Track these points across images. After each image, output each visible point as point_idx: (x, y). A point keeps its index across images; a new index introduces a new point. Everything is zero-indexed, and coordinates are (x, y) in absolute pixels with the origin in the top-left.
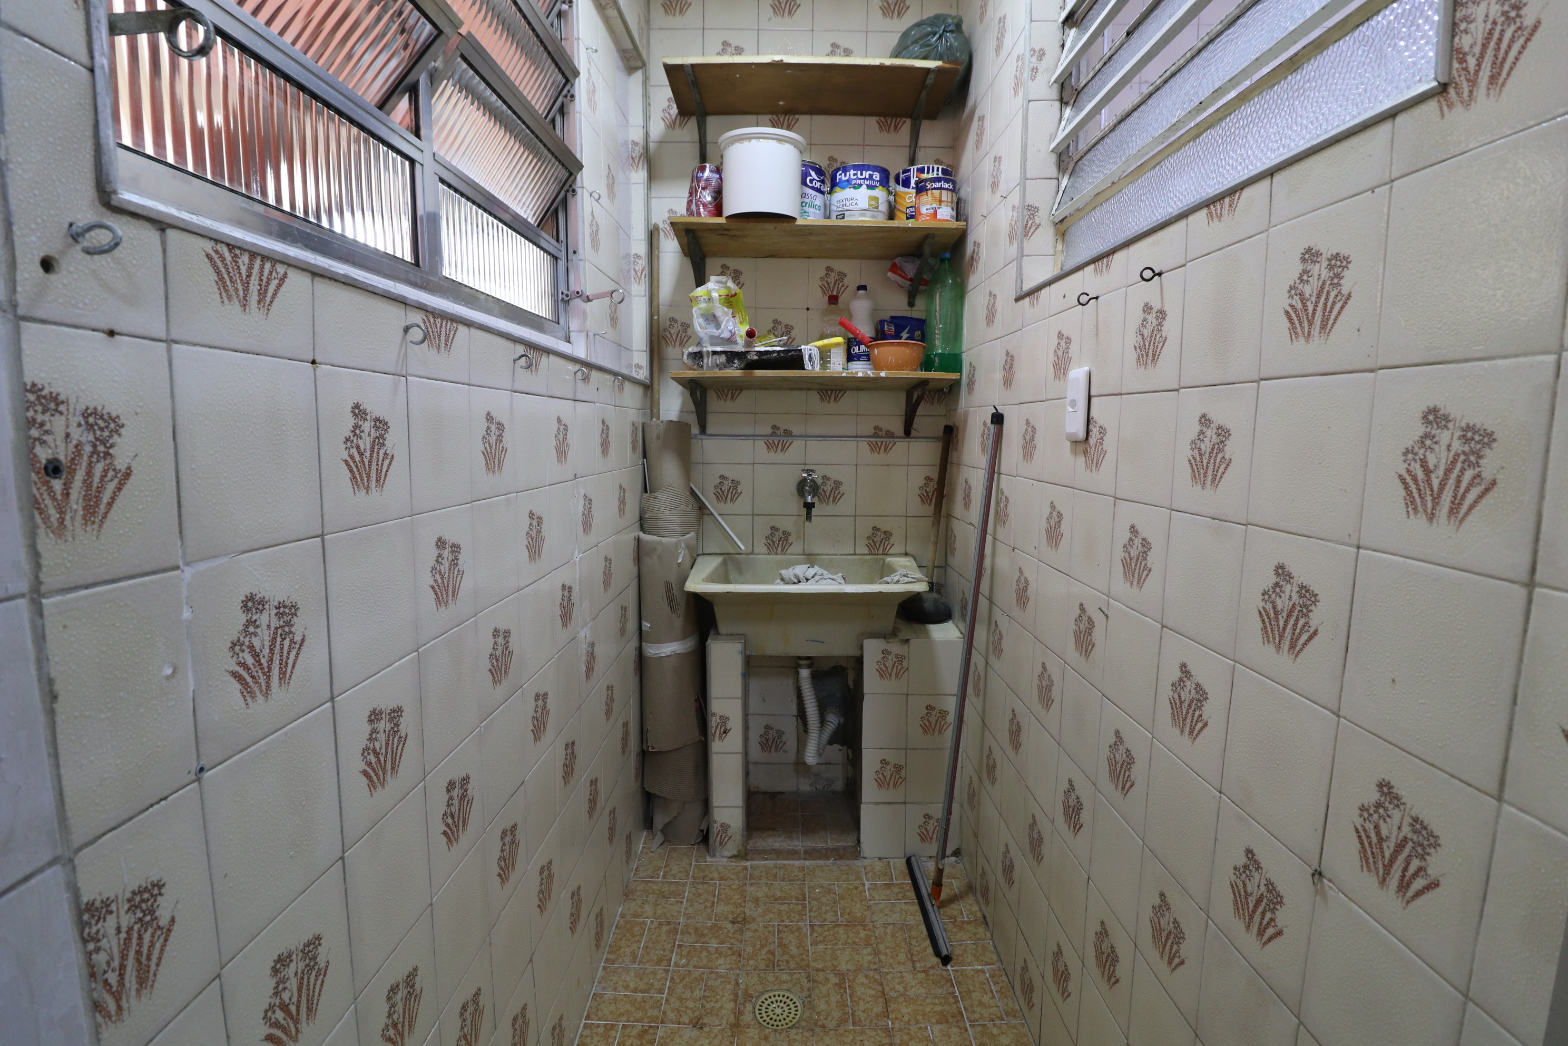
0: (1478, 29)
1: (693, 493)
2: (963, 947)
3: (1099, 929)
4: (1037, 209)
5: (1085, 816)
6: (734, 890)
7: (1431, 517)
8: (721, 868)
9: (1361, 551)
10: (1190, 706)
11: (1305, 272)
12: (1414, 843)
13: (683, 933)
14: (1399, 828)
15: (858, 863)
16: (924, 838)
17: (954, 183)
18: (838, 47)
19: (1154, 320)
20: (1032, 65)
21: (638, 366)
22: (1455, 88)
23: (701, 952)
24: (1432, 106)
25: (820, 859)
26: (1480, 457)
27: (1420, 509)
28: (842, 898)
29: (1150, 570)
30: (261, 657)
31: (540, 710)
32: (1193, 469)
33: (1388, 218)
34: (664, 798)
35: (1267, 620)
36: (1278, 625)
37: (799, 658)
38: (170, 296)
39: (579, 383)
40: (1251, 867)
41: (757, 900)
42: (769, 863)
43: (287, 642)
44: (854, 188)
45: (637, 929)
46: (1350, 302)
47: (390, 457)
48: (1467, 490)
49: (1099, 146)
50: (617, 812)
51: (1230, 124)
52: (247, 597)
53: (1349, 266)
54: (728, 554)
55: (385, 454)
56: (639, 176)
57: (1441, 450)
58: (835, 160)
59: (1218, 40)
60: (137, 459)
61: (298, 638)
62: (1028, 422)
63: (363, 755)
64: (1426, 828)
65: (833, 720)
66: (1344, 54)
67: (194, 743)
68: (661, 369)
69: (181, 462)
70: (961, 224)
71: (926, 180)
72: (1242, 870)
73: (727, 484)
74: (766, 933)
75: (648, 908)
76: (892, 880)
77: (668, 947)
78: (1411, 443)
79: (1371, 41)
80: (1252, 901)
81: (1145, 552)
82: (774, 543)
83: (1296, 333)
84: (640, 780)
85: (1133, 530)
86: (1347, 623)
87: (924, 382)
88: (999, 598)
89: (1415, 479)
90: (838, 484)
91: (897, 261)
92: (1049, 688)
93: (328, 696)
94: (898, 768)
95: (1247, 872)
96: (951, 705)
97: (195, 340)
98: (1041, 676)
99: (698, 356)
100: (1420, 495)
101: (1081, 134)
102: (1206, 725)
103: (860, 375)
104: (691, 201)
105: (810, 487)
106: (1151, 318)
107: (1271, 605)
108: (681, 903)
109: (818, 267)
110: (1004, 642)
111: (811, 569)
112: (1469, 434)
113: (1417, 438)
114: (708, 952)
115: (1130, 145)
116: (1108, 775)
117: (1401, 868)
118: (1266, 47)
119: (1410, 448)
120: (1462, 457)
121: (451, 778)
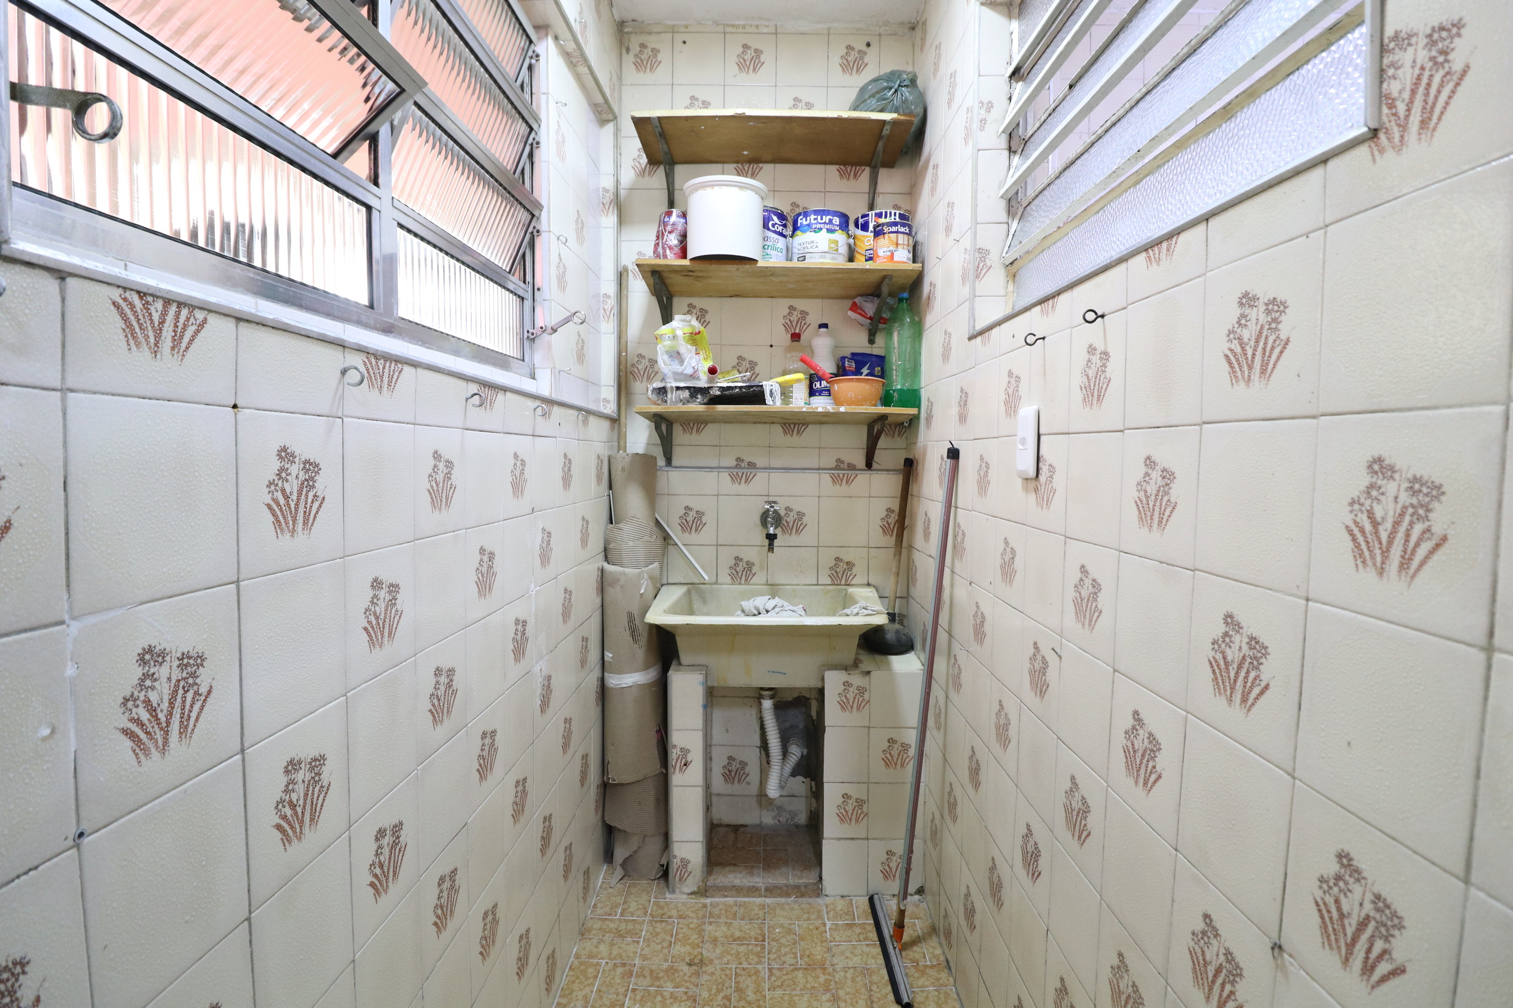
0: (1407, 75)
1: (657, 523)
2: (925, 994)
3: (1059, 985)
4: (988, 252)
5: (1043, 864)
6: (692, 929)
7: (1381, 572)
8: (680, 905)
9: (1310, 603)
10: (1143, 756)
11: (1243, 316)
12: (1377, 922)
13: (638, 976)
14: (1361, 905)
15: (820, 901)
16: (886, 875)
17: (910, 227)
18: (800, 101)
19: (1098, 361)
20: (980, 117)
21: (606, 401)
22: (1386, 133)
23: (655, 997)
24: (1363, 151)
25: (781, 896)
26: (1428, 510)
27: (1369, 562)
28: (802, 939)
29: (1101, 612)
30: (158, 711)
31: (487, 748)
32: (1139, 511)
33: (1324, 263)
34: (625, 831)
35: (1217, 671)
36: (1229, 677)
37: (762, 689)
38: (67, 344)
39: (539, 419)
40: (1209, 934)
41: (715, 941)
42: (730, 900)
43: (190, 695)
44: (815, 232)
45: (591, 970)
46: (1289, 347)
47: (320, 499)
48: (1417, 545)
49: (1045, 192)
50: (573, 848)
51: (1168, 171)
52: (144, 649)
53: (1287, 310)
54: (692, 584)
55: (315, 496)
56: (610, 220)
57: (1387, 501)
58: (798, 206)
59: (1155, 91)
60: (19, 511)
61: (203, 690)
62: (982, 458)
63: (276, 807)
64: (1388, 907)
65: (796, 752)
66: (1276, 102)
67: (73, 807)
68: (629, 403)
69: (71, 513)
70: (918, 266)
71: (883, 224)
72: (1200, 936)
73: (692, 515)
74: (723, 977)
75: (603, 948)
76: (854, 920)
77: (622, 990)
78: (1357, 493)
79: (1302, 89)
80: (1211, 970)
81: (1095, 593)
82: (737, 573)
83: (1236, 377)
84: (600, 814)
85: (1083, 569)
86: (1298, 680)
87: (883, 417)
88: (957, 632)
89: (1362, 531)
90: (801, 515)
91: (857, 300)
92: (1006, 727)
93: (239, 747)
94: (860, 803)
95: (1206, 938)
96: (911, 737)
97: (96, 389)
98: (998, 714)
99: (662, 391)
100: (1368, 548)
101: (1029, 181)
102: (1160, 777)
103: (820, 410)
104: (658, 244)
105: (773, 518)
106: (1096, 359)
107: (1221, 655)
108: (638, 942)
109: (782, 306)
110: (962, 675)
111: (771, 600)
112: (1417, 486)
113: (1363, 488)
114: (662, 996)
115: (1074, 191)
116: (1065, 822)
117: (1364, 949)
118: (1199, 97)
119: (1356, 499)
120: (1410, 510)
121: (381, 825)
